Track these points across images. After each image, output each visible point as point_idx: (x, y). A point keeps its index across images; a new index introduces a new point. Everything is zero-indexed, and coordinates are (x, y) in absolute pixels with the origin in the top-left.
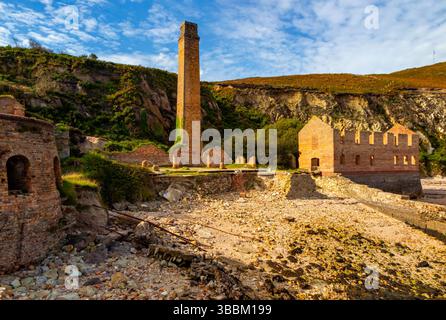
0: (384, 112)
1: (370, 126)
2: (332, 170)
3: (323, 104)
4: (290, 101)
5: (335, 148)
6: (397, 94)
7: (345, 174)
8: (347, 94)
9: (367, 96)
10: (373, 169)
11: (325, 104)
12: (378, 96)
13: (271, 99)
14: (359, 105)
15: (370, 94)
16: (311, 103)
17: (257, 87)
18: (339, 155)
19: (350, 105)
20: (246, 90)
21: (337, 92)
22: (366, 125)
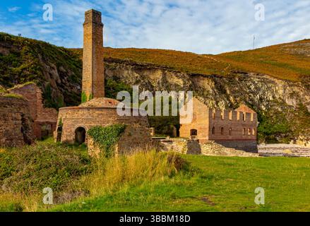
0: (225, 92)
1: (217, 103)
2: (207, 138)
3: (181, 82)
4: (152, 77)
5: (210, 122)
6: (234, 77)
8: (198, 75)
9: (213, 77)
11: (182, 82)
12: (221, 77)
13: (136, 75)
14: (208, 85)
15: (215, 76)
16: (170, 81)
17: (123, 62)
18: (211, 128)
19: (200, 84)
20: (114, 64)
21: (191, 72)
22: (214, 102)
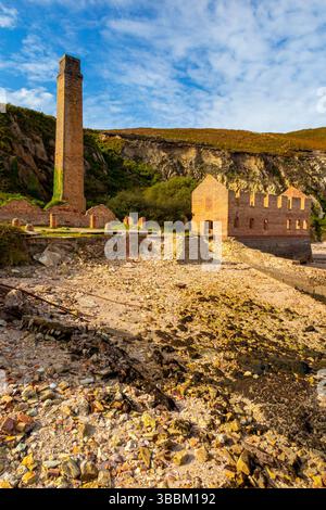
0: (279, 174)
1: (265, 187)
2: (226, 233)
3: (219, 162)
4: (184, 157)
5: (230, 210)
6: (293, 156)
7: (238, 238)
8: (244, 153)
9: (263, 156)
10: (266, 233)
11: (220, 162)
12: (274, 156)
13: (163, 154)
14: (255, 165)
15: (266, 154)
16: (206, 161)
17: (148, 139)
18: (233, 218)
19: (246, 164)
20: (136, 142)
21: (233, 150)
22: (261, 187)
